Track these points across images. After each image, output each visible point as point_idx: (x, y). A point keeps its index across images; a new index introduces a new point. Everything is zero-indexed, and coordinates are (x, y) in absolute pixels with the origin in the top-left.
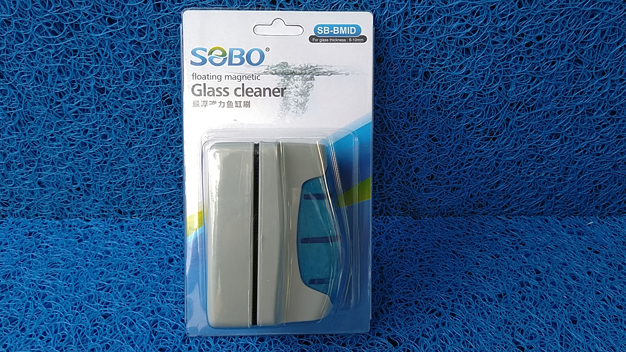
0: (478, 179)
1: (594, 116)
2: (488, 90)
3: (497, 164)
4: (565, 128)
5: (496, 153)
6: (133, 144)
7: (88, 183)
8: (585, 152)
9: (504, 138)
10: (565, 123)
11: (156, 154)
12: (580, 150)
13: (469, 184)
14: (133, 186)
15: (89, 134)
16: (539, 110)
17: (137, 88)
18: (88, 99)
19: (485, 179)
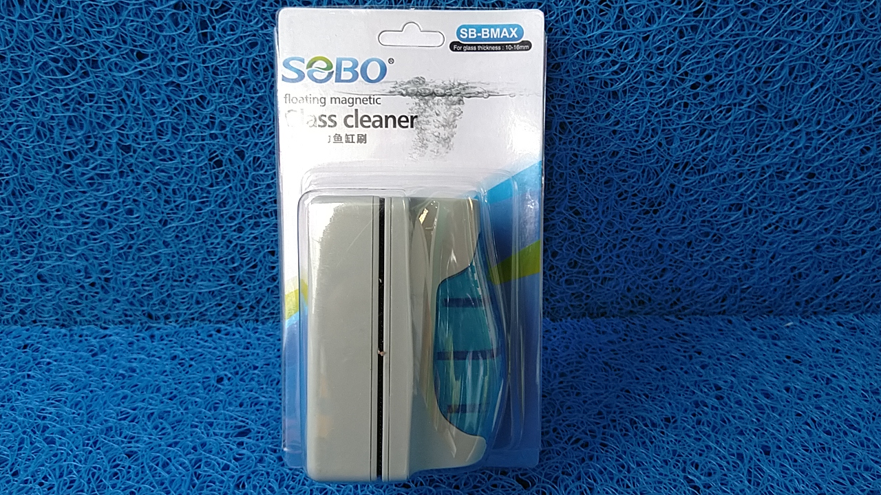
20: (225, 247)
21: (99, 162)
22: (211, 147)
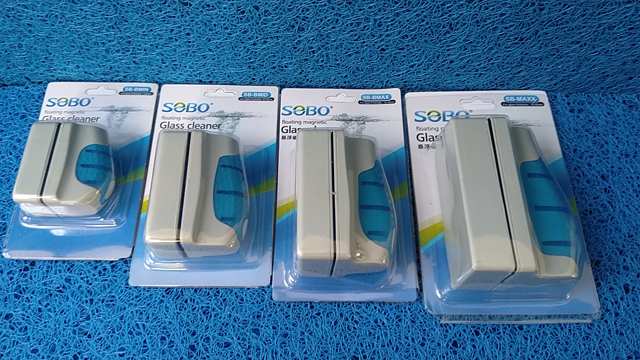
0: (504, 68)
1: (614, 31)
2: (524, 11)
3: (522, 59)
4: (586, 38)
5: (523, 52)
6: (211, 39)
7: (175, 63)
8: (599, 54)
9: (531, 43)
10: (587, 34)
11: (231, 47)
12: (596, 52)
13: (495, 72)
14: (211, 66)
15: (174, 32)
16: (567, 26)
17: (216, 3)
18: (174, 9)
19: (510, 69)
20: (246, 52)
21: (168, 10)
22: (238, 4)
